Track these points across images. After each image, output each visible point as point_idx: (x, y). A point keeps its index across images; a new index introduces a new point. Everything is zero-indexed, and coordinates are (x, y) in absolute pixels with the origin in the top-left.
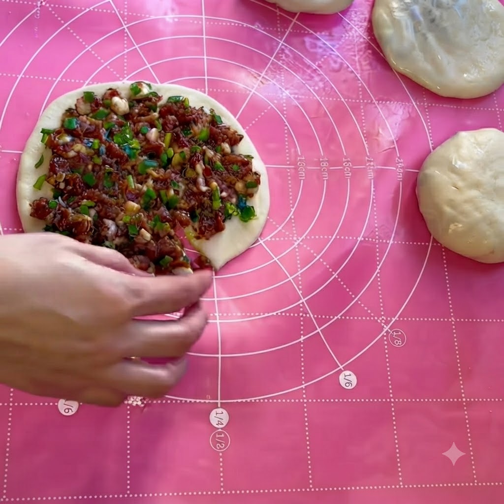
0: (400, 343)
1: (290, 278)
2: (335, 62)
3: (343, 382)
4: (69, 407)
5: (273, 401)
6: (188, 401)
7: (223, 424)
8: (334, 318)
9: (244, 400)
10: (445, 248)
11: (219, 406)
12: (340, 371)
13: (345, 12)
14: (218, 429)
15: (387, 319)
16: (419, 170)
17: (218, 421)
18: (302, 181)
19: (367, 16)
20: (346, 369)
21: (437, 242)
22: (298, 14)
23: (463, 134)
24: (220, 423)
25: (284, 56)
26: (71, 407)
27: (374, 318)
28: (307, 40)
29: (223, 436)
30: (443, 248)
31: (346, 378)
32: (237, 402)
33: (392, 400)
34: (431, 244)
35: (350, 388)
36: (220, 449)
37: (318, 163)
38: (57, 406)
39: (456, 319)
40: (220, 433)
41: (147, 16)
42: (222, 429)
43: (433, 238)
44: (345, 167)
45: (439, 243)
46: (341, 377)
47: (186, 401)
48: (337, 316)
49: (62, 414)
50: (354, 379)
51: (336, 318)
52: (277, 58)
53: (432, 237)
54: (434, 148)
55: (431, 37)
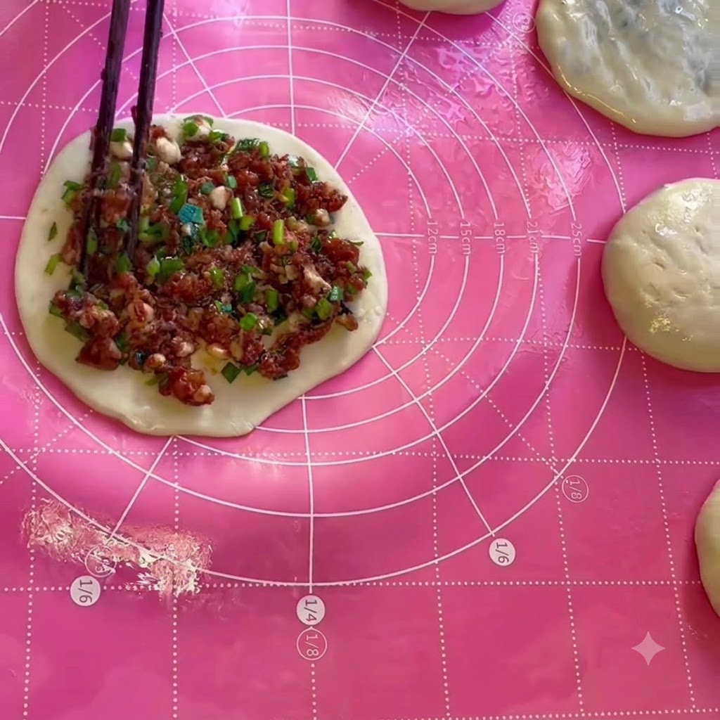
0: (579, 496)
1: (416, 400)
2: (482, 83)
3: (494, 556)
4: (86, 594)
5: (391, 584)
6: (265, 585)
7: (315, 619)
8: (482, 458)
9: (348, 583)
10: (645, 354)
11: (311, 591)
12: (492, 539)
13: (497, 11)
14: (309, 626)
15: (559, 460)
16: (605, 239)
17: (310, 615)
18: (433, 257)
19: (529, 17)
20: (499, 535)
21: (633, 346)
22: (428, 15)
23: (670, 187)
24: (311, 618)
25: (406, 74)
26: (90, 595)
27: (540, 459)
28: (442, 51)
29: (316, 637)
30: (642, 355)
31: (500, 548)
32: (338, 586)
33: (569, 583)
34: (624, 349)
35: (506, 563)
36: (313, 657)
37: (458, 230)
38: (69, 591)
39: (662, 462)
40: (311, 633)
41: (206, 17)
42: (314, 626)
43: (628, 340)
44: (496, 237)
45: (636, 347)
46: (493, 547)
47: (261, 584)
48: (486, 456)
49: (76, 604)
50: (510, 551)
51: (485, 458)
52: (397, 76)
53: (625, 338)
54: (628, 209)
55: (622, 47)
